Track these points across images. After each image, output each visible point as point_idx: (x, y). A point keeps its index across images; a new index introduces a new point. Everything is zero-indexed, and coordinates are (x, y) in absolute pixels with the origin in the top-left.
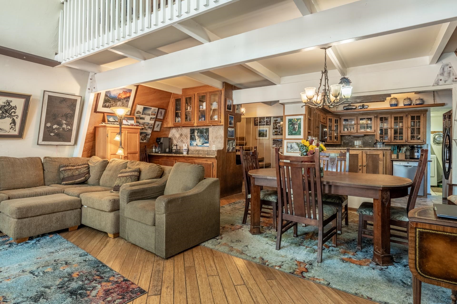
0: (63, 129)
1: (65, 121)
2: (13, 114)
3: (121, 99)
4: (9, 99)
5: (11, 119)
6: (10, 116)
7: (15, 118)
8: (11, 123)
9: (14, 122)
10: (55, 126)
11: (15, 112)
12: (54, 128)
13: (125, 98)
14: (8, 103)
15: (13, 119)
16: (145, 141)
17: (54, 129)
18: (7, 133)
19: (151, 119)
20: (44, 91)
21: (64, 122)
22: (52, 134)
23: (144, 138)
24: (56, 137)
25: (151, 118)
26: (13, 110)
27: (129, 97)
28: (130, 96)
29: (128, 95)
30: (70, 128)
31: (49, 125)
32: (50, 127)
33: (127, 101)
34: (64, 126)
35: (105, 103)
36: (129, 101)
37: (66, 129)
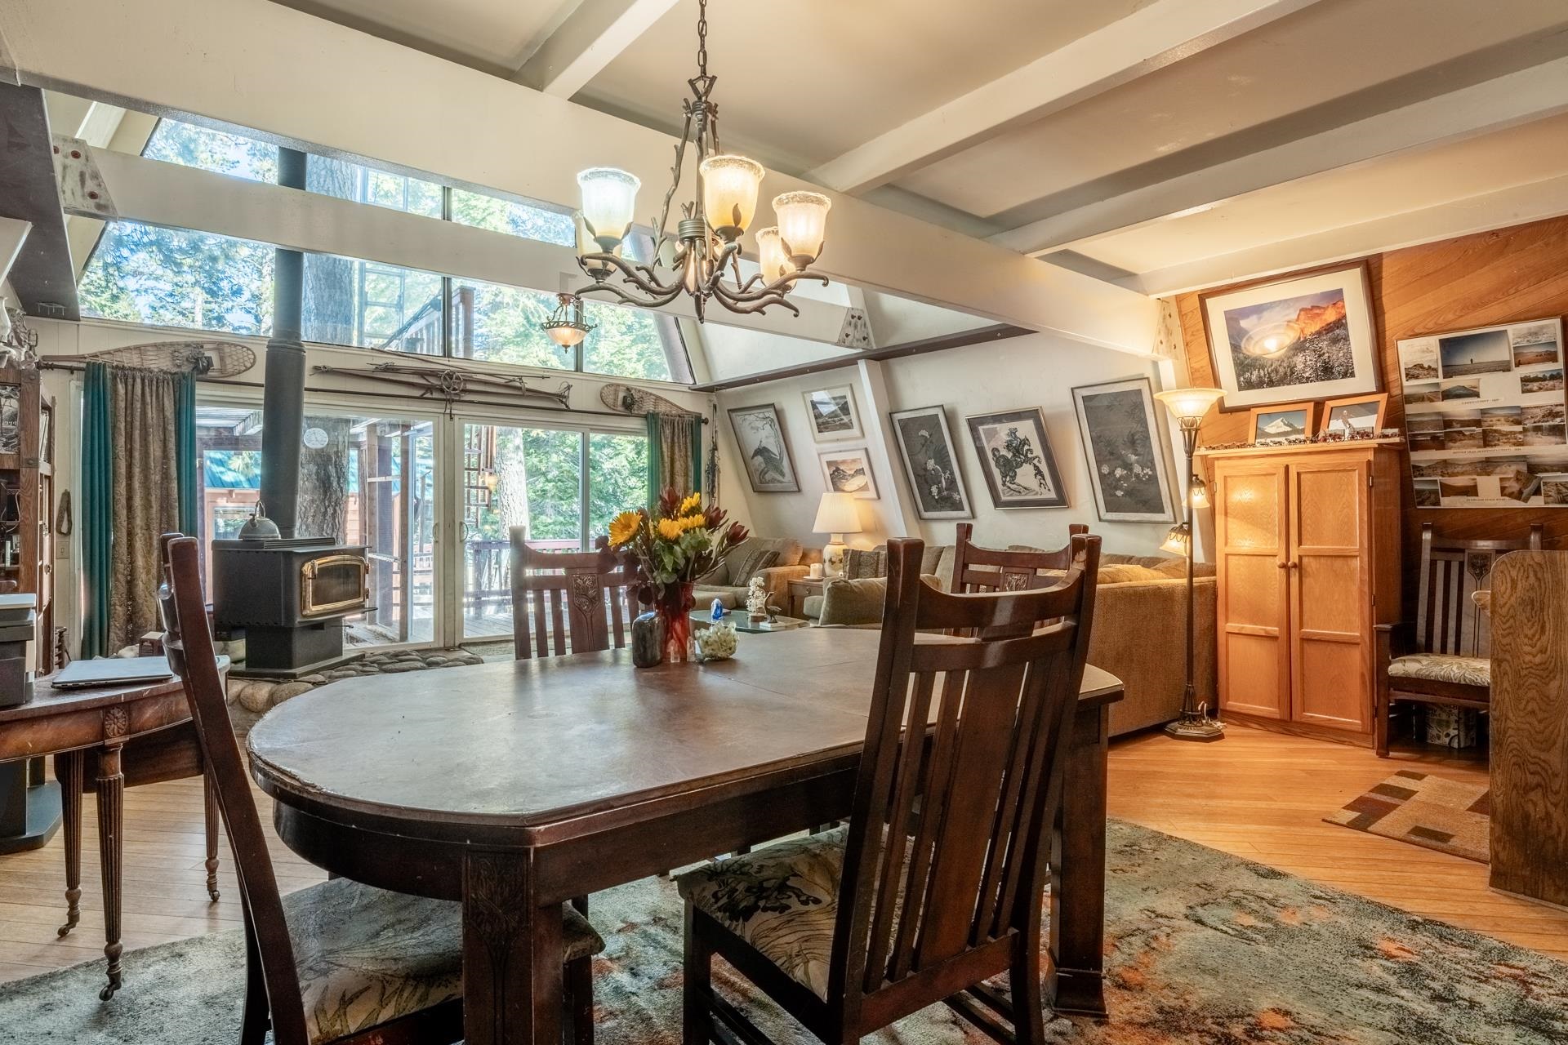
0: (1137, 476)
1: (1136, 455)
2: (1030, 456)
3: (1305, 340)
4: (1013, 425)
5: (1032, 467)
6: (1028, 460)
7: (1036, 461)
8: (1036, 475)
9: (1039, 472)
10: (1119, 472)
11: (1031, 451)
12: (1118, 476)
13: (1319, 333)
14: (1013, 432)
15: (1035, 465)
16: (1537, 502)
17: (1119, 480)
18: (1038, 497)
19: (1531, 386)
20: (1072, 389)
21: (1134, 458)
22: (1119, 493)
23: (1525, 486)
24: (1128, 499)
25: (1526, 380)
26: (1026, 447)
27: (1340, 323)
28: (1344, 317)
29: (1330, 316)
30: (1150, 473)
31: (1105, 470)
32: (1109, 474)
33: (1335, 341)
34: (1137, 469)
35: (1244, 373)
36: (1346, 339)
37: (1144, 476)
